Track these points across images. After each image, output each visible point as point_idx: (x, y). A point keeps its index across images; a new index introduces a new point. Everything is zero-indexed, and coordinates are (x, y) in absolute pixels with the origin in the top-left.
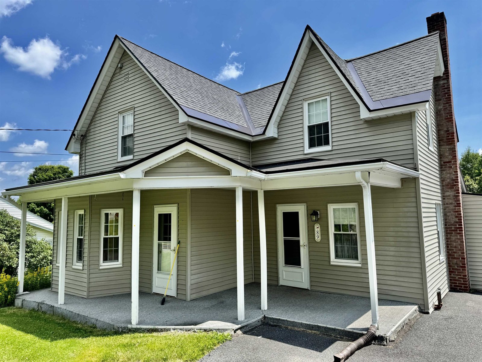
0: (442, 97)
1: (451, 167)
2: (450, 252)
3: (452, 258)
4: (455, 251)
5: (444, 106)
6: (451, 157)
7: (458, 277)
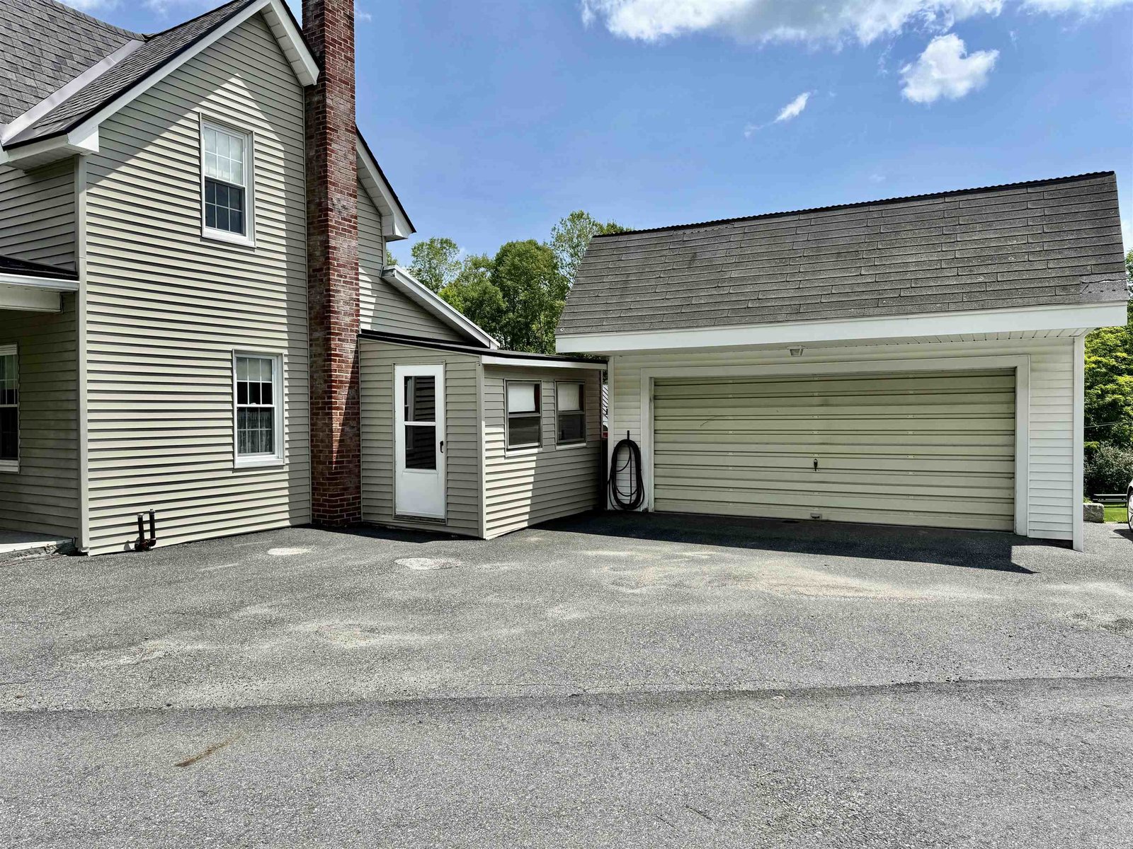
0: (315, 131)
1: (322, 280)
2: (315, 450)
3: (317, 463)
4: (321, 449)
5: (317, 151)
6: (322, 259)
7: (323, 499)
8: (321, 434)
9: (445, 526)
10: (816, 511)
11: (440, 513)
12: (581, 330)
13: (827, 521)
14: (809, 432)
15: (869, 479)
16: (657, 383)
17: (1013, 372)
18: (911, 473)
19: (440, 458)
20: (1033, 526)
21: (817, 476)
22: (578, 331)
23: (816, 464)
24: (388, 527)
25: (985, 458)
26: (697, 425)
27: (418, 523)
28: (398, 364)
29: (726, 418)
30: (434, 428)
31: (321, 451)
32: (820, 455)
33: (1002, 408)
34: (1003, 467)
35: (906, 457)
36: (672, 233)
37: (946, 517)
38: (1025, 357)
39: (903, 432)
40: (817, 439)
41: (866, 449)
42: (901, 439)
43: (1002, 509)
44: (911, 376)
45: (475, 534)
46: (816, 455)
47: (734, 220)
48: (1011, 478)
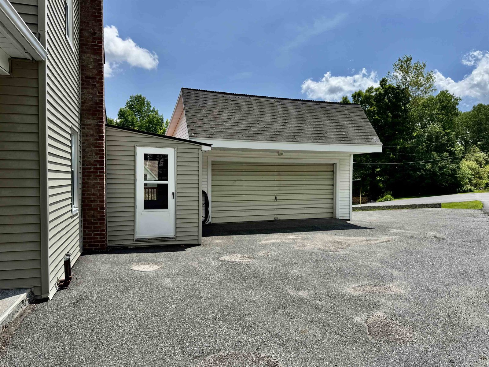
2: (86, 201)
4: (92, 200)
7: (94, 234)
8: (92, 189)
9: (175, 241)
10: (276, 217)
11: (171, 234)
12: (203, 135)
13: (280, 220)
14: (273, 185)
15: (299, 203)
16: (214, 164)
17: (333, 165)
18: (305, 200)
19: (171, 202)
20: (340, 215)
21: (276, 203)
22: (201, 136)
23: (276, 198)
24: (129, 247)
25: (325, 194)
26: (230, 183)
27: (155, 242)
28: (139, 146)
29: (242, 180)
30: (167, 185)
31: (92, 202)
32: (277, 195)
33: (330, 177)
34: (330, 196)
35: (303, 194)
36: (223, 95)
37: (315, 215)
38: (338, 160)
39: (303, 185)
40: (276, 188)
41: (292, 192)
42: (302, 188)
43: (330, 210)
44: (305, 165)
45: (196, 242)
46: (276, 195)
47: (251, 96)
48: (332, 200)
